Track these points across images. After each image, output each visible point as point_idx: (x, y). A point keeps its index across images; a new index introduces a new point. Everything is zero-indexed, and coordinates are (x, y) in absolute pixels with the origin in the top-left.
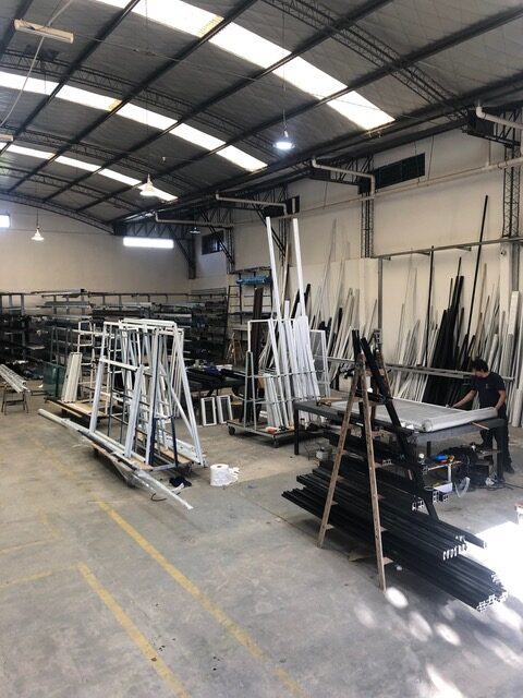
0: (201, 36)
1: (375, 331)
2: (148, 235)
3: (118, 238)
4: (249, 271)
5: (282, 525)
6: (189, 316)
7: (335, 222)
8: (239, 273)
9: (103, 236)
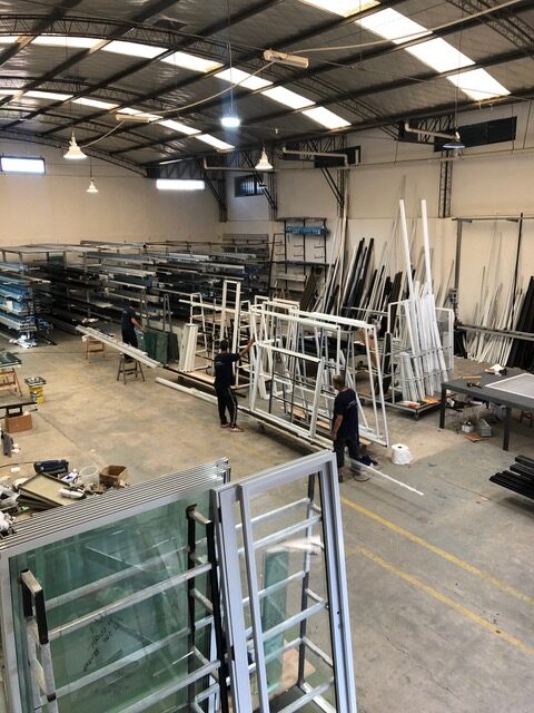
0: (346, 16)
1: (451, 291)
2: (180, 177)
3: (150, 180)
4: (298, 220)
5: (490, 504)
6: (242, 267)
7: (405, 177)
8: (285, 221)
9: (137, 178)
